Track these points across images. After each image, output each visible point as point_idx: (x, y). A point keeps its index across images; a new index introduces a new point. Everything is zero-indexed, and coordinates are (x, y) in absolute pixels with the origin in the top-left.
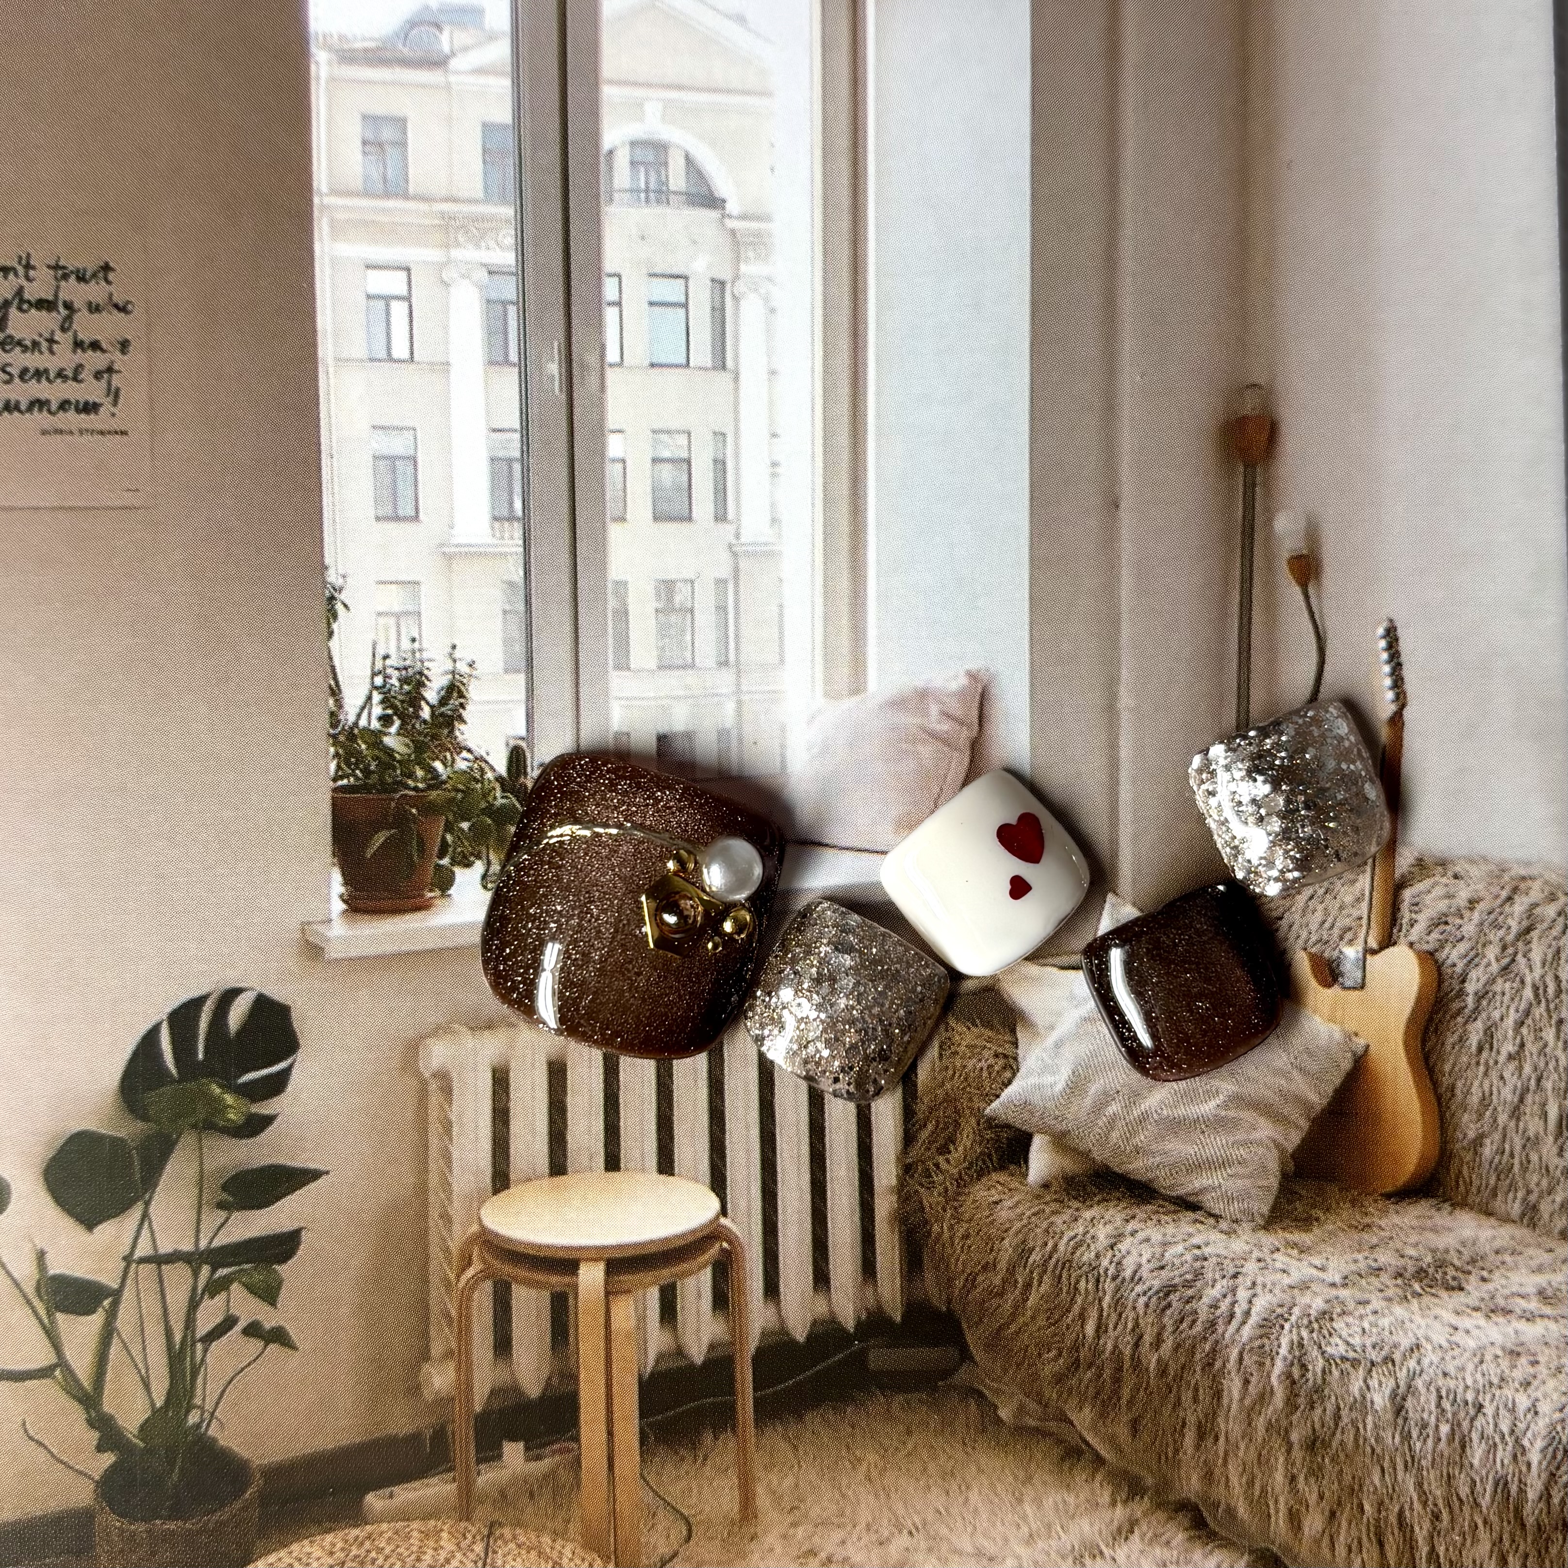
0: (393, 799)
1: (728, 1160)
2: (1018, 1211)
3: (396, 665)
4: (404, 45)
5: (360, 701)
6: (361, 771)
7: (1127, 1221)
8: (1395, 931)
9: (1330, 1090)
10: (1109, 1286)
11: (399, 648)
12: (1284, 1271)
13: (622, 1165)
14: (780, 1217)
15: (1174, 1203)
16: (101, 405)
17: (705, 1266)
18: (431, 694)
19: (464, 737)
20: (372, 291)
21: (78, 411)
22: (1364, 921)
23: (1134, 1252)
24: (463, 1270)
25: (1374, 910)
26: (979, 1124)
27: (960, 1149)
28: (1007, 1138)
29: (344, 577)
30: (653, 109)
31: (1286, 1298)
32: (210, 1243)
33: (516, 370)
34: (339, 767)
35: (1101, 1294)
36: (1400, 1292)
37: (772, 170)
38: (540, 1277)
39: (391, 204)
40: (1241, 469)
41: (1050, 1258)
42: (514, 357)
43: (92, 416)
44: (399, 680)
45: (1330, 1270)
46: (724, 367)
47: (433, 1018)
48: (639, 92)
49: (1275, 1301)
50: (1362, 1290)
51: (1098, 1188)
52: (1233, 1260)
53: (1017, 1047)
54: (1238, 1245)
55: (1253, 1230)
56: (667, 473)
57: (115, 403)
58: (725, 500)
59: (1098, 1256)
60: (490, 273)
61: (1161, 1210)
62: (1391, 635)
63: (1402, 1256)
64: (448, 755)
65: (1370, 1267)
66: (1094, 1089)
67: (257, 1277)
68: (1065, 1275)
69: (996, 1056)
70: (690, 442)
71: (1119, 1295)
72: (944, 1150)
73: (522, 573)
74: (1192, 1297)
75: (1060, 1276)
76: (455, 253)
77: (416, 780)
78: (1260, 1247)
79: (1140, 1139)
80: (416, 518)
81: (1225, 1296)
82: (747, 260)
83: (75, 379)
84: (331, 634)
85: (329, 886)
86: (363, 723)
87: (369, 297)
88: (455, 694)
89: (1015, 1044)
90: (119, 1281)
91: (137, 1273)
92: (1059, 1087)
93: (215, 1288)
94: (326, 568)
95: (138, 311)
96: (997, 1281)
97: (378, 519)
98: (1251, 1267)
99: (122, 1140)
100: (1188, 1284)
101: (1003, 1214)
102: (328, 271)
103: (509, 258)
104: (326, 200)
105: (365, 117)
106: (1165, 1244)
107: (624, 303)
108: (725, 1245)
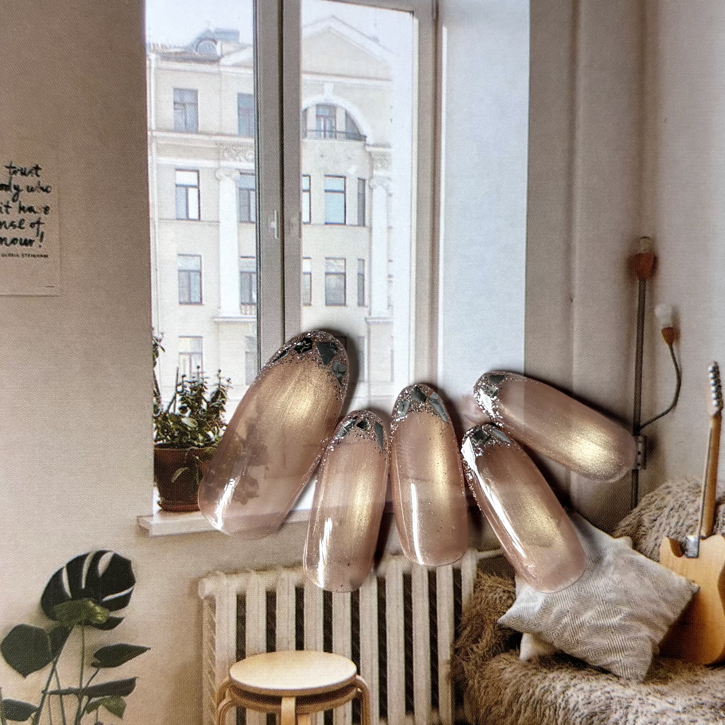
0: (186, 451)
1: (361, 645)
2: (515, 673)
3: (189, 380)
4: (196, 51)
5: (170, 400)
6: (170, 436)
7: (572, 679)
8: (715, 527)
9: (679, 611)
10: (561, 713)
11: (190, 372)
12: (653, 705)
13: (305, 647)
14: (388, 676)
15: (597, 670)
16: (34, 241)
17: (348, 701)
18: (207, 396)
19: (224, 418)
20: (179, 182)
21: (21, 244)
22: (699, 522)
23: (575, 695)
24: (220, 701)
25: (704, 517)
26: (494, 628)
27: (484, 641)
28: (509, 635)
29: (162, 334)
30: (328, 87)
31: (654, 719)
32: (88, 684)
33: (255, 225)
34: (158, 434)
35: (557, 717)
36: (713, 716)
37: (391, 120)
38: (261, 705)
39: (189, 136)
40: (638, 281)
41: (531, 698)
42: (253, 218)
43: (29, 247)
44: (191, 388)
45: (677, 704)
46: (364, 225)
47: (205, 568)
48: (321, 78)
49: (647, 720)
50: (693, 714)
51: (556, 662)
52: (626, 699)
53: (515, 587)
54: (629, 692)
55: (637, 684)
56: (334, 281)
57: (41, 240)
58: (364, 295)
59: (556, 697)
60: (241, 174)
61: (589, 673)
62: (716, 371)
63: (715, 697)
64: (216, 428)
65: (698, 703)
66: (555, 610)
67: (112, 703)
68: (538, 706)
69: (504, 591)
70: (345, 264)
71: (566, 717)
72: (476, 641)
73: (256, 332)
74: (605, 718)
75: (536, 708)
76: (223, 163)
77: (199, 441)
78: (640, 692)
79: (580, 636)
80: (200, 303)
81: (621, 718)
82: (377, 169)
83: (20, 227)
84: (155, 364)
85: (152, 497)
86: (171, 411)
87: (177, 186)
88: (220, 396)
89: (514, 585)
90: (40, 703)
91: (49, 699)
92: (537, 609)
93: (90, 708)
94: (153, 329)
95: (54, 191)
96: (503, 710)
97: (181, 303)
98: (636, 703)
99: (42, 630)
100: (602, 712)
101: (507, 675)
102: (155, 172)
103: (252, 166)
104: (154, 134)
105: (175, 89)
106: (591, 691)
107: (312, 190)
108: (359, 690)
